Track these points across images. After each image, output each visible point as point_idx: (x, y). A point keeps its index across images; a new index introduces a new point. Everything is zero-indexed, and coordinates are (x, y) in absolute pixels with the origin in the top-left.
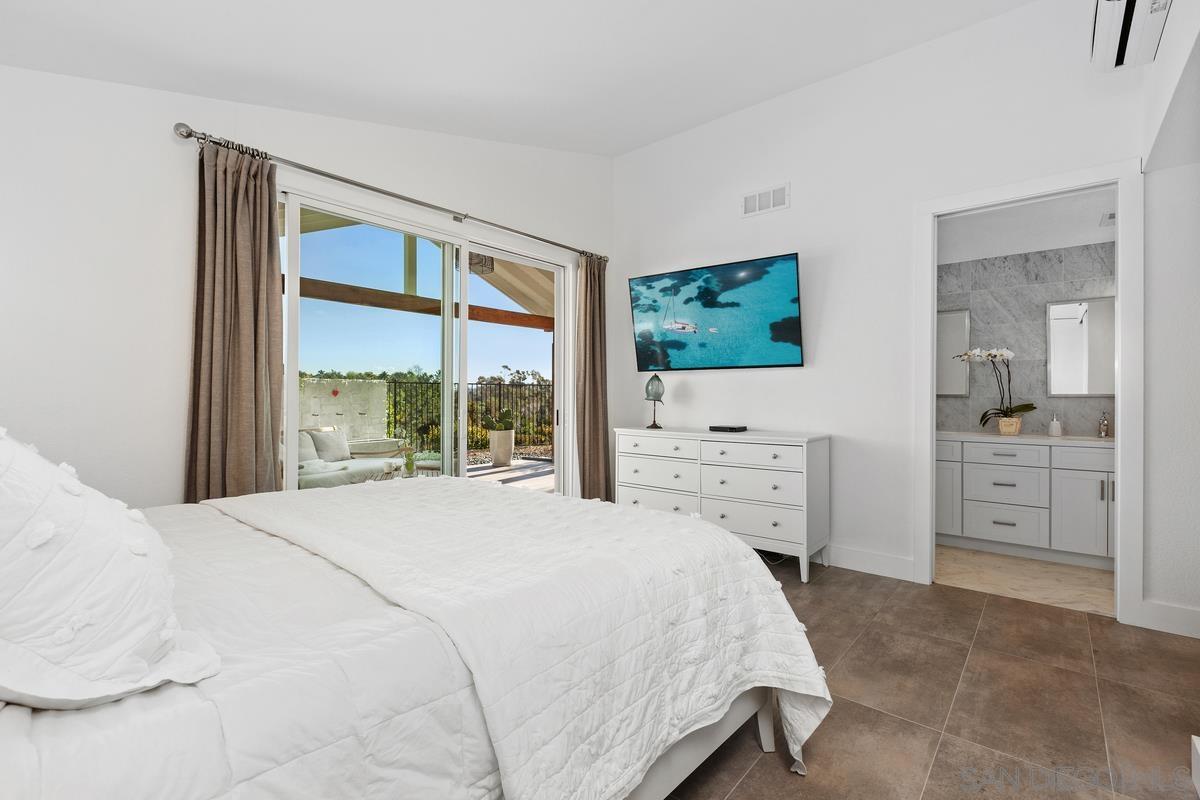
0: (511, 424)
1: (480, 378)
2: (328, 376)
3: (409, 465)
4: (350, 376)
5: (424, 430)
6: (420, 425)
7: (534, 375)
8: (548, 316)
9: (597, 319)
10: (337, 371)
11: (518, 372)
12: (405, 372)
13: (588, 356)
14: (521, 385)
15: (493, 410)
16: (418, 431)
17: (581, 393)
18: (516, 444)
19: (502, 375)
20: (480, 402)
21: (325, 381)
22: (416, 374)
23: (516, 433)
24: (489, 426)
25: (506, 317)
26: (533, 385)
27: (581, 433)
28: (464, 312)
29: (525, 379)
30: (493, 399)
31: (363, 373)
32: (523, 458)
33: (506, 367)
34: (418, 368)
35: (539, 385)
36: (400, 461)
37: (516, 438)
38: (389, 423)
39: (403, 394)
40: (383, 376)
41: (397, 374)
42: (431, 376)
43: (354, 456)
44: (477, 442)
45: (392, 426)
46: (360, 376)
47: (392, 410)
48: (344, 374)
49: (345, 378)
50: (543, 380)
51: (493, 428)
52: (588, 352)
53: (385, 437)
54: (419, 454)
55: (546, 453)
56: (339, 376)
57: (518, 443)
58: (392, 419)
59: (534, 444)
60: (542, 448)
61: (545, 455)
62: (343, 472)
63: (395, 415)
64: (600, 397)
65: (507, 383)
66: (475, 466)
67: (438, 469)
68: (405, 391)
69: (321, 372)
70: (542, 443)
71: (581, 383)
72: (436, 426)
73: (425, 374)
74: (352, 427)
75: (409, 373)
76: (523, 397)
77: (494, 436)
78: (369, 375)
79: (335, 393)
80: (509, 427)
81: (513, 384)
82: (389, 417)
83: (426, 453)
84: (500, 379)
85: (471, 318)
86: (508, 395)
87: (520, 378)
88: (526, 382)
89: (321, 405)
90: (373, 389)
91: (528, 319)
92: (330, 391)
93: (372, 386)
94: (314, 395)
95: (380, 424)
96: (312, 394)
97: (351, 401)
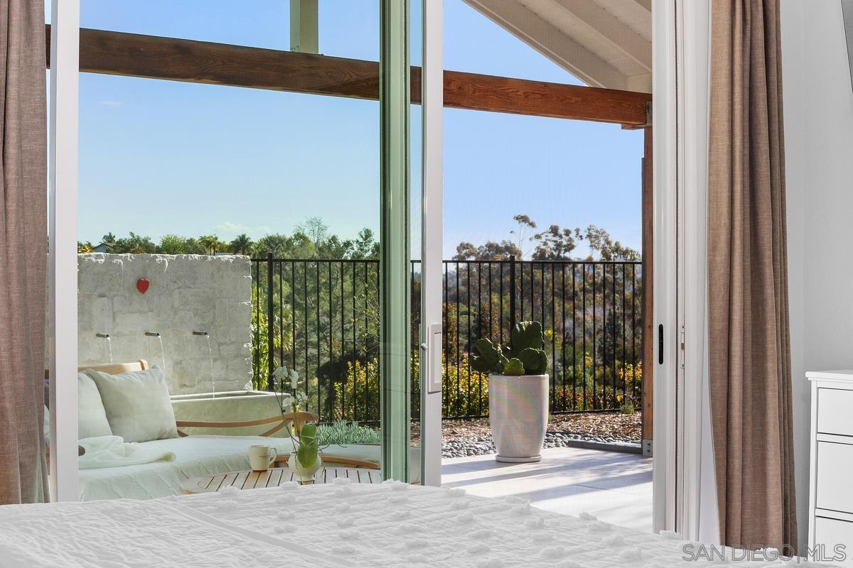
0: (542, 359)
1: (463, 246)
2: (123, 247)
3: (306, 455)
4: (169, 247)
5: (334, 371)
6: (325, 360)
7: (593, 237)
8: (632, 88)
9: (761, 94)
10: (142, 237)
11: (554, 230)
12: (289, 234)
13: (738, 188)
14: (564, 263)
15: (496, 326)
16: (321, 372)
17: (721, 281)
18: (554, 409)
19: (514, 240)
20: (463, 308)
21: (121, 259)
22: (313, 239)
23: (553, 382)
24: (486, 364)
25: (526, 95)
26: (590, 262)
27: (720, 384)
28: (434, 88)
29: (570, 247)
30: (495, 298)
31: (197, 238)
32: (571, 445)
33: (523, 219)
34: (317, 225)
35: (607, 263)
36: (286, 444)
37: (552, 395)
38: (257, 355)
39: (286, 289)
40: (241, 245)
41: (271, 241)
42: (347, 244)
43: (185, 430)
44: (458, 403)
45: (264, 361)
46: (190, 247)
47: (264, 326)
48: (157, 242)
49: (159, 250)
50: (617, 249)
51: (499, 371)
52: (738, 179)
53: (249, 387)
54: (323, 430)
55: (627, 430)
56: (147, 247)
57: (559, 407)
58: (264, 345)
59: (597, 409)
60: (620, 418)
61: (625, 436)
62: (166, 465)
63: (271, 336)
64: (769, 291)
65: (527, 257)
66: (455, 461)
67: (371, 465)
68: (292, 281)
69: (110, 238)
70: (615, 407)
71: (721, 257)
72: (363, 364)
73: (334, 239)
74: (178, 363)
75: (299, 236)
76: (565, 293)
77: (499, 388)
78: (209, 244)
79: (142, 286)
80: (534, 367)
81: (541, 261)
82: (257, 340)
83: (340, 428)
84: (509, 248)
85: (447, 103)
86: (531, 288)
87: (559, 246)
88: (573, 255)
89: (114, 314)
90: (222, 277)
91: (580, 99)
92: (132, 281)
93: (219, 269)
94: (100, 291)
95: (237, 356)
96: (96, 287)
97: (176, 304)
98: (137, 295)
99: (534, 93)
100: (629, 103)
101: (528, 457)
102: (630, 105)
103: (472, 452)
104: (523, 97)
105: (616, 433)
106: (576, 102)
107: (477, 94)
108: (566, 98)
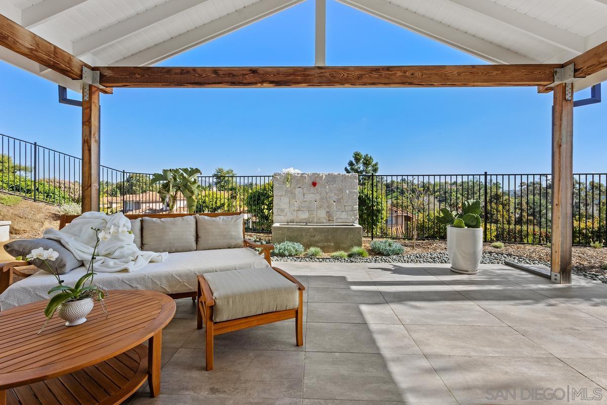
21: (307, 175)
25: (459, 74)
74: (328, 212)
79: (314, 184)
85: (404, 83)
89: (304, 194)
90: (346, 181)
91: (500, 72)
92: (311, 182)
93: (345, 178)
94: (299, 186)
95: (352, 211)
96: (297, 184)
97: (327, 191)
98: (312, 188)
99: (464, 72)
100: (539, 71)
101: (467, 271)
102: (540, 73)
103: (444, 261)
104: (457, 75)
105: (541, 258)
106: (497, 74)
107: (424, 76)
108: (488, 72)
